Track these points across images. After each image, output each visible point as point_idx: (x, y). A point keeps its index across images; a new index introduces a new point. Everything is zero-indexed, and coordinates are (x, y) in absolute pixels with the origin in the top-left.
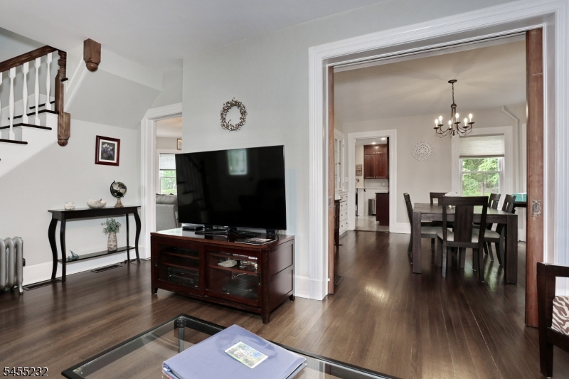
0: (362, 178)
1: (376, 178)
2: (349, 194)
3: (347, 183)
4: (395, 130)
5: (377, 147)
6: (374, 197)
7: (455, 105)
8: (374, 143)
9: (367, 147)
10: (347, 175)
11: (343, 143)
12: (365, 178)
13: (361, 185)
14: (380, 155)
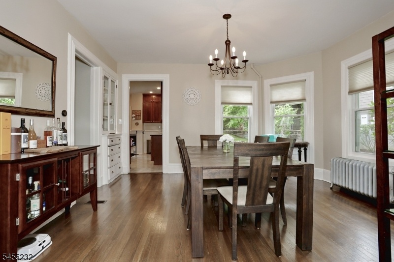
0: (140, 122)
1: (152, 122)
2: (122, 136)
3: (121, 125)
4: (168, 75)
5: (154, 96)
6: (149, 138)
7: (230, 42)
8: (151, 92)
9: (146, 96)
10: (120, 117)
11: (117, 83)
12: (144, 122)
13: (139, 128)
14: (156, 102)
